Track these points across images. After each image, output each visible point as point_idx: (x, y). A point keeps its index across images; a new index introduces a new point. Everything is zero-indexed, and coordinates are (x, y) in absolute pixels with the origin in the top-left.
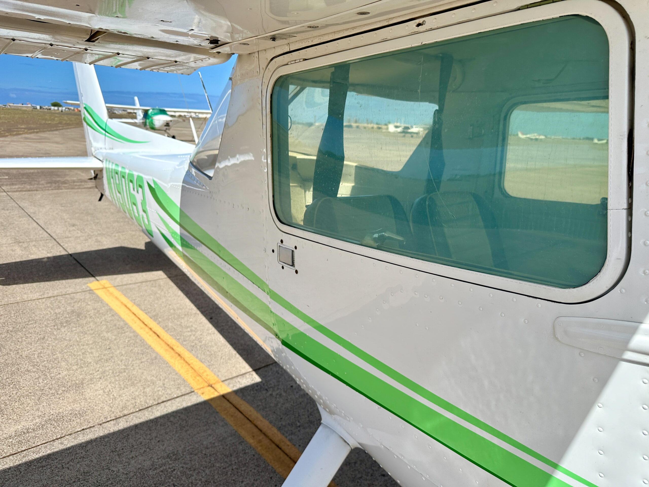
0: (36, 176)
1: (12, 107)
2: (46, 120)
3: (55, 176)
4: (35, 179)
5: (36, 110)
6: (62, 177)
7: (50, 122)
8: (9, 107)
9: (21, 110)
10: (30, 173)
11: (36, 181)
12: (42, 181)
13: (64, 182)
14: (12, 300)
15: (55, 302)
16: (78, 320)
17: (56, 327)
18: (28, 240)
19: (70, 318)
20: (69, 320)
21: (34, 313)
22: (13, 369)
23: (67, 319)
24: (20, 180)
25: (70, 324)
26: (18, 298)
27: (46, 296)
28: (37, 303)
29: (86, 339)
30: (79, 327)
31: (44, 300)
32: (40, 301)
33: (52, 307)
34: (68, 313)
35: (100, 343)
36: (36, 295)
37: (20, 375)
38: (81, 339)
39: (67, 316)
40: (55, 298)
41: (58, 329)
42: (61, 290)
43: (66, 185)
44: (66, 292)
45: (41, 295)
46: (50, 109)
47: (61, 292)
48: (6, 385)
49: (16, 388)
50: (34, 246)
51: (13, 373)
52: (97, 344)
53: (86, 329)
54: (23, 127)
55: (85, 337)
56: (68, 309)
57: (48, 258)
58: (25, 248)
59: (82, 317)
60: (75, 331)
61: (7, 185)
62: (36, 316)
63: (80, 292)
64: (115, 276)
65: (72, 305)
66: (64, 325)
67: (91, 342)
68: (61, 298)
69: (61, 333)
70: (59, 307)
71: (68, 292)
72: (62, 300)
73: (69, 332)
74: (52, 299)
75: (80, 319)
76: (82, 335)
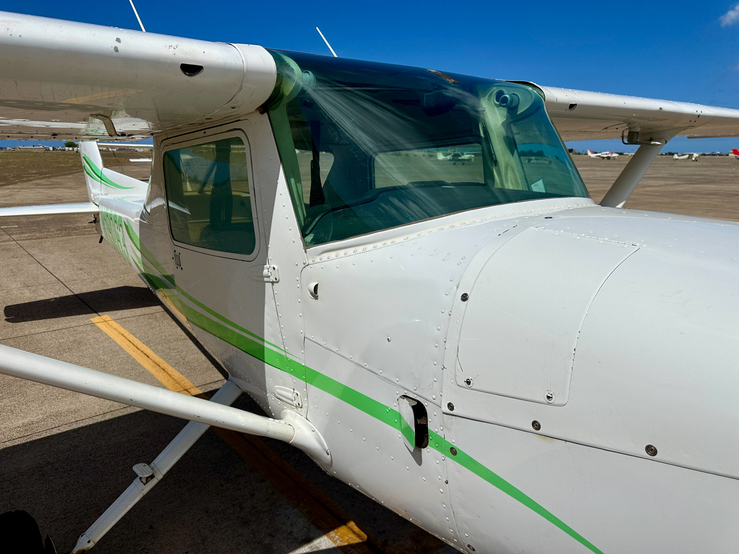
0: (46, 223)
1: (23, 150)
2: (59, 162)
3: (65, 223)
4: (45, 227)
5: (50, 151)
6: (73, 224)
7: (63, 165)
8: (19, 149)
9: (31, 152)
10: (40, 221)
11: (46, 228)
12: (52, 228)
13: (75, 229)
14: (21, 334)
15: (60, 334)
16: (78, 347)
17: (59, 353)
18: (37, 284)
19: (72, 346)
20: (71, 347)
21: (40, 343)
22: (21, 384)
23: (69, 347)
24: (30, 228)
25: (71, 350)
26: (27, 332)
27: (51, 329)
28: (44, 335)
29: (85, 360)
30: (79, 352)
31: (49, 333)
32: (46, 333)
33: (56, 338)
34: (71, 342)
35: (97, 363)
36: (42, 330)
37: (27, 387)
38: (80, 361)
39: (70, 344)
40: (60, 331)
41: (61, 354)
42: (65, 325)
43: (76, 232)
44: (70, 326)
45: (47, 329)
46: (64, 150)
47: (66, 326)
48: (15, 395)
49: (24, 396)
50: (42, 289)
51: (21, 386)
52: (93, 364)
53: (85, 354)
54: (34, 172)
55: (84, 360)
56: (70, 339)
57: (55, 298)
58: (34, 291)
59: (83, 345)
60: (76, 355)
61: (16, 234)
62: (42, 345)
63: (83, 325)
64: (116, 312)
65: (75, 336)
66: (67, 351)
67: (88, 363)
68: (65, 331)
69: (63, 357)
70: (63, 338)
71: (71, 326)
72: (66, 332)
73: (70, 356)
74: (57, 332)
75: (81, 346)
76: (81, 358)
